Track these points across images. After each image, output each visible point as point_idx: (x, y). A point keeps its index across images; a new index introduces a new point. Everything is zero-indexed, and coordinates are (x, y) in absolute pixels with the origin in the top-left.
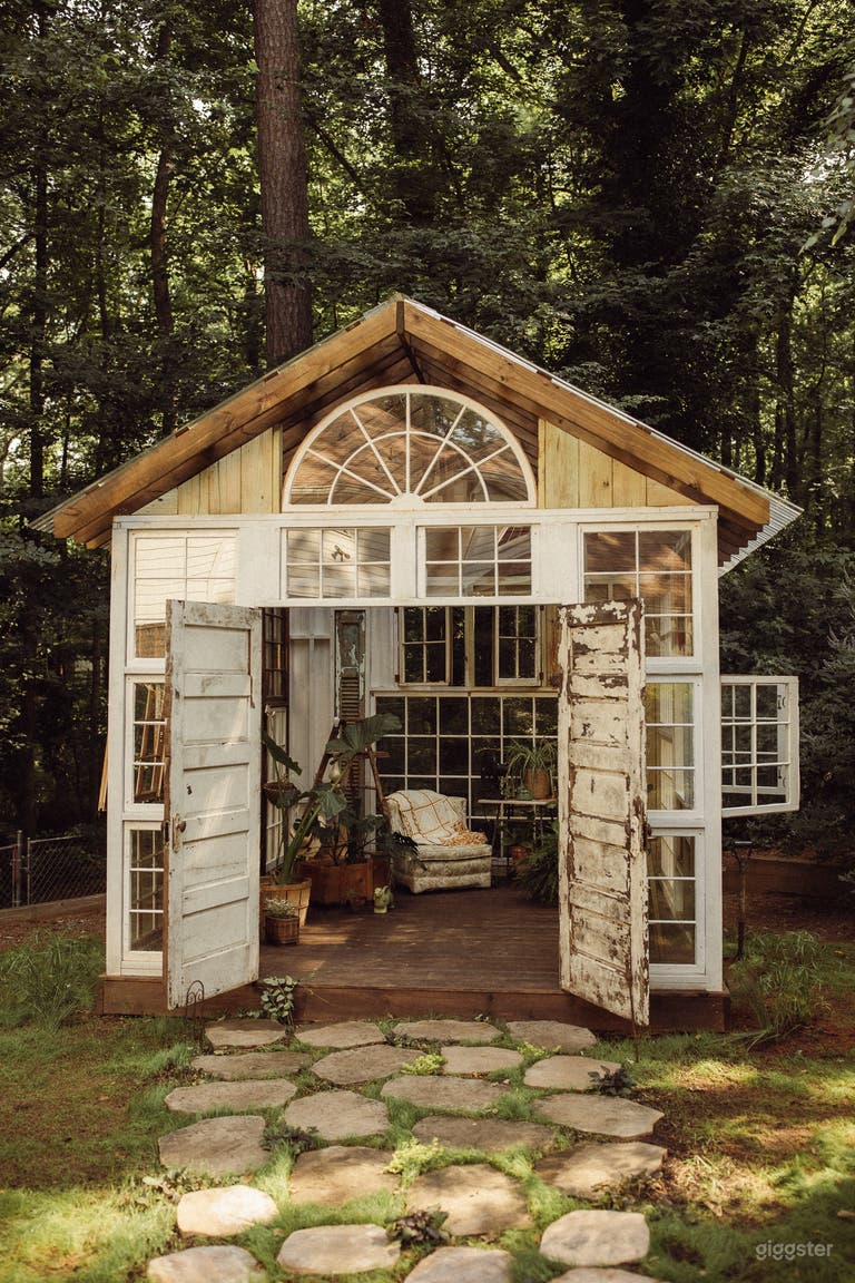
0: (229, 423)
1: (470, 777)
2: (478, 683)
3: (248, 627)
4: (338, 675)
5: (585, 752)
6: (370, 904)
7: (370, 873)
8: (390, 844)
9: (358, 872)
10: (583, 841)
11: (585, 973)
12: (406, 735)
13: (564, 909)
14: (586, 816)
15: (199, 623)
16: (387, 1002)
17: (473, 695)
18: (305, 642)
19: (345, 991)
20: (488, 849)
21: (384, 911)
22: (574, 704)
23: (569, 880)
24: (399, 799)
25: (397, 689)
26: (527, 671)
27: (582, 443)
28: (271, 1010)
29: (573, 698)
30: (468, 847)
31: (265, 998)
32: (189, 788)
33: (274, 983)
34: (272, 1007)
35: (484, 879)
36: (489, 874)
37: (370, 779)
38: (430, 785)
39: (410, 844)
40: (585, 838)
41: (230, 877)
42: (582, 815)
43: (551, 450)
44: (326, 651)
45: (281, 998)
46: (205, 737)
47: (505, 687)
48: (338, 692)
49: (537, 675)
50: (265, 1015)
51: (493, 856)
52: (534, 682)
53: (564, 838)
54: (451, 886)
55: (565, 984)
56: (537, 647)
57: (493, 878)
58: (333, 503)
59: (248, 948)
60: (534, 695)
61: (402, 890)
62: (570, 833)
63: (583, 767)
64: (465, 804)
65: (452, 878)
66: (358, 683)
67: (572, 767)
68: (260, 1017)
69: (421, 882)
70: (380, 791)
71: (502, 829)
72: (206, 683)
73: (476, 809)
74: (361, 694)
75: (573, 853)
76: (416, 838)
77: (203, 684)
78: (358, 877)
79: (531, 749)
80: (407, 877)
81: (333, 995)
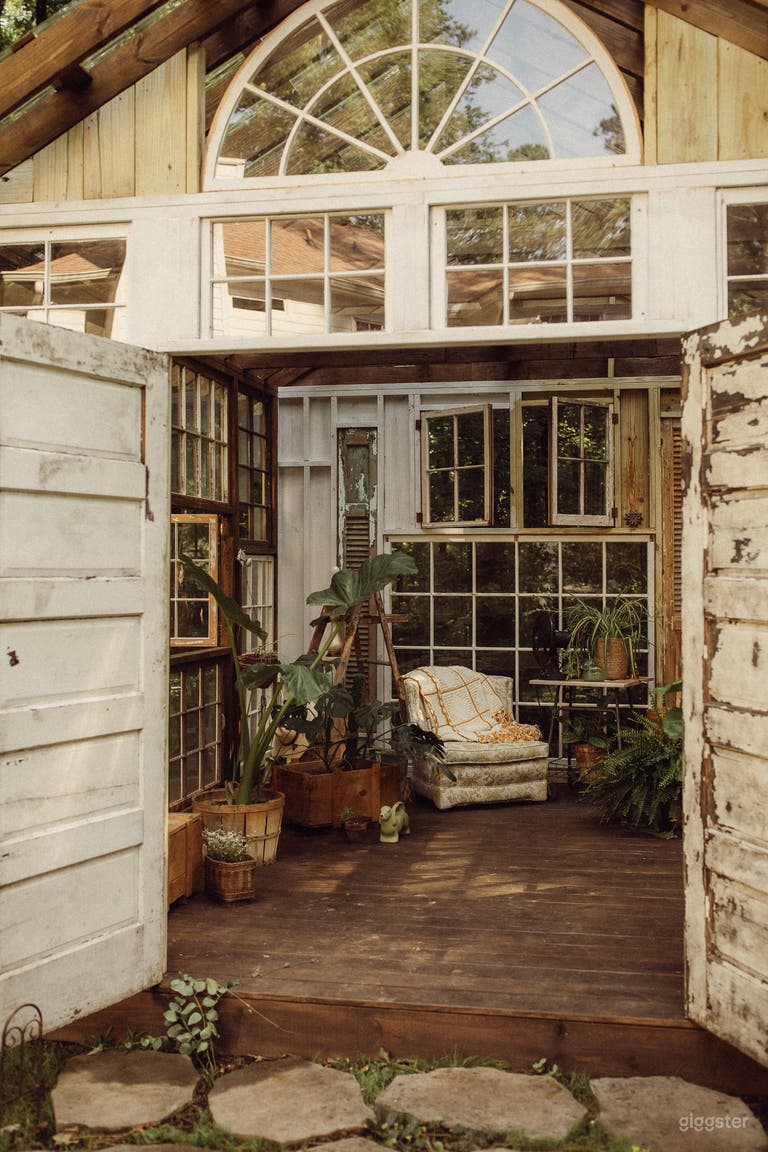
0: (102, 23)
1: (517, 649)
2: (528, 524)
3: (139, 381)
4: (341, 513)
5: (739, 592)
6: (374, 827)
7: (375, 781)
8: (405, 741)
9: (361, 780)
10: (734, 756)
11: (739, 1001)
12: (432, 593)
13: (694, 876)
14: (742, 710)
15: (35, 357)
16: (379, 1029)
17: (522, 539)
18: (298, 471)
19: (310, 1008)
20: (543, 748)
21: (395, 839)
22: (714, 506)
23: (705, 826)
24: (419, 679)
25: (420, 531)
26: (596, 506)
27: (724, 44)
28: (180, 1038)
29: (713, 494)
30: (515, 745)
31: (170, 1017)
32: (13, 654)
33: (186, 991)
34: (182, 1032)
35: (537, 789)
36: (544, 782)
37: (383, 652)
38: (464, 660)
39: (434, 742)
40: (739, 751)
41: (107, 809)
42: (731, 708)
43: (667, 61)
44: (325, 485)
45: (196, 1018)
46: (48, 564)
47: (566, 528)
48: (341, 535)
49: (608, 510)
50: (171, 1046)
51: (550, 756)
52: (604, 520)
53: (694, 749)
54: (491, 799)
55: (697, 1010)
56: (609, 473)
57: (550, 787)
58: (289, 173)
59: (140, 931)
60: (604, 539)
61: (422, 804)
62: (708, 740)
63: (733, 621)
64: (511, 684)
65: (492, 789)
66: (368, 524)
67: (711, 621)
68: (162, 1049)
69: (449, 795)
70: (396, 668)
71: (562, 719)
72: (47, 469)
73: (526, 690)
74: (372, 539)
75: (712, 776)
76: (443, 733)
77: (42, 468)
78: (359, 788)
79: (600, 610)
80: (430, 786)
81: (287, 1013)
